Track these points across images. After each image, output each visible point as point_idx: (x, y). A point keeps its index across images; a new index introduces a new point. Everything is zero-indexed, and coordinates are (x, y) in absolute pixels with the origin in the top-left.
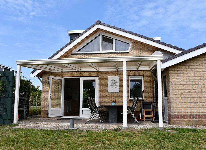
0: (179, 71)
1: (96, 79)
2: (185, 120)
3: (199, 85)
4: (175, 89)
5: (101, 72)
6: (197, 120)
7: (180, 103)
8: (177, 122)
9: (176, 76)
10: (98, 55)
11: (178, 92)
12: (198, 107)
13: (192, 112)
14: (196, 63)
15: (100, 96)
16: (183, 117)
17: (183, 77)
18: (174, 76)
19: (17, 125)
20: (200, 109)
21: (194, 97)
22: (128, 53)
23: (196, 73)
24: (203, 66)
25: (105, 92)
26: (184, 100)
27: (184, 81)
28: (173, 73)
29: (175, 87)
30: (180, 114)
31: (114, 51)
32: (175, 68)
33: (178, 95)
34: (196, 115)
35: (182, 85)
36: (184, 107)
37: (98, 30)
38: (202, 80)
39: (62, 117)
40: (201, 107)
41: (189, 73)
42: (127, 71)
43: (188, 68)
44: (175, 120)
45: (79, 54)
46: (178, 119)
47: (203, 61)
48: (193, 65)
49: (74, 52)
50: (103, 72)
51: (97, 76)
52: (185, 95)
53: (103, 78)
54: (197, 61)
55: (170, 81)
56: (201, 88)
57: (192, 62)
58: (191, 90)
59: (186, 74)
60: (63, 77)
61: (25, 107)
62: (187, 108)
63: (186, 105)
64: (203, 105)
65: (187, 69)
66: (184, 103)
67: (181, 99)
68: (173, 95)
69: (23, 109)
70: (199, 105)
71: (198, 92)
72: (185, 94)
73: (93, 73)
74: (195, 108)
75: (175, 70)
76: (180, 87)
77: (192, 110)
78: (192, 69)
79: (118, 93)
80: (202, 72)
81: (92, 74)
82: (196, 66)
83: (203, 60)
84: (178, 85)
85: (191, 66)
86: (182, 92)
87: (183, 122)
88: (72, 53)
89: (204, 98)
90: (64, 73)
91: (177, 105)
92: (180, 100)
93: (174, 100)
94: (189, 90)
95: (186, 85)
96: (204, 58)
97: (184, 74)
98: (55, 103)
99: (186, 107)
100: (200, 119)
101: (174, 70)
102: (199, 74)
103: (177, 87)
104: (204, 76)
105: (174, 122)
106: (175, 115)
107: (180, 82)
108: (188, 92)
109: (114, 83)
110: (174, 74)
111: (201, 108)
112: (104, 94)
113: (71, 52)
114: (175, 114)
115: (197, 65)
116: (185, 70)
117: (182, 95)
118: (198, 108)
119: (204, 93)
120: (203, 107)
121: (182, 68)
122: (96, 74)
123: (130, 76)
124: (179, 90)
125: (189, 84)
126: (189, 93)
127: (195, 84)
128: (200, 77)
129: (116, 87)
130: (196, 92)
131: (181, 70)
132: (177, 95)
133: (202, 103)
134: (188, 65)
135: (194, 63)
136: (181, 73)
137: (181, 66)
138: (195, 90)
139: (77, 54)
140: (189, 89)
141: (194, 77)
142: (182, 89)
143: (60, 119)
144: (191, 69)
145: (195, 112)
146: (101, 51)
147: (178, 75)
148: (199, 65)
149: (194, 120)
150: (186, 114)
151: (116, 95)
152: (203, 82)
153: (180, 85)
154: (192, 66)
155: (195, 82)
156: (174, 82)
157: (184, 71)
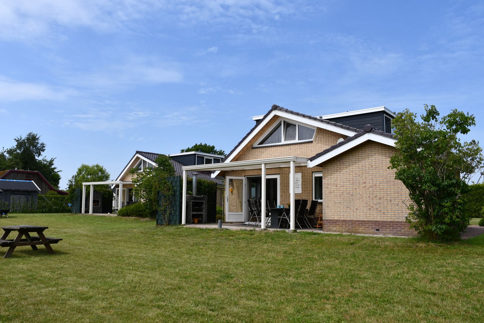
0: (333, 169)
1: (278, 177)
2: (337, 227)
3: (354, 185)
4: (327, 190)
5: (283, 168)
6: (349, 227)
7: (332, 207)
8: (329, 228)
9: (329, 175)
10: (279, 147)
11: (331, 193)
12: (351, 211)
13: (345, 217)
14: (352, 158)
15: (281, 198)
16: (335, 223)
17: (336, 176)
18: (327, 175)
19: (184, 225)
20: (353, 214)
21: (347, 199)
22: (311, 142)
23: (351, 170)
24: (360, 162)
25: (287, 193)
26: (336, 203)
27: (338, 180)
28: (326, 171)
29: (328, 187)
30: (332, 219)
31: (297, 141)
32: (328, 166)
33: (331, 197)
34: (349, 221)
35: (335, 186)
36: (336, 211)
37: (275, 117)
38: (357, 179)
39: (244, 222)
40: (355, 211)
41: (344, 170)
42: (295, 167)
43: (342, 165)
44: (326, 226)
45: (262, 147)
46: (329, 224)
47: (360, 156)
48: (348, 160)
49: (256, 145)
50: (284, 168)
51: (279, 174)
52: (338, 197)
53: (285, 176)
54: (353, 155)
55: (323, 181)
56: (355, 189)
57: (347, 157)
58: (344, 191)
59: (340, 172)
60: (245, 176)
61: (204, 210)
62: (339, 213)
63: (338, 209)
64: (357, 209)
65: (341, 167)
66: (337, 207)
67: (333, 201)
68: (325, 197)
69: (202, 213)
70: (352, 209)
71: (352, 193)
72: (338, 195)
73: (275, 170)
74: (348, 213)
75: (329, 167)
76: (333, 188)
77: (345, 215)
78: (347, 166)
79: (300, 194)
80: (358, 169)
81: (273, 171)
82: (351, 162)
83: (359, 154)
84: (331, 185)
85: (345, 162)
86: (335, 194)
87: (334, 229)
88: (253, 147)
89: (359, 201)
90: (245, 171)
91: (329, 209)
92: (332, 203)
93: (326, 203)
94: (342, 192)
95: (339, 186)
96: (361, 152)
97: (338, 173)
98: (237, 206)
99: (338, 211)
100: (353, 225)
101: (327, 168)
102: (355, 171)
103: (330, 188)
104: (360, 173)
105: (325, 228)
106: (327, 220)
107: (333, 182)
108: (341, 193)
109: (296, 182)
110: (327, 173)
111: (355, 213)
112: (286, 195)
113: (252, 145)
114: (326, 218)
115: (352, 160)
116: (339, 167)
117: (335, 197)
118: (351, 213)
119: (359, 195)
120: (358, 211)
121: (336, 165)
122: (277, 172)
123: (314, 172)
124: (332, 192)
125: (343, 184)
126: (342, 195)
127: (349, 183)
128: (355, 175)
129: (298, 186)
130: (351, 193)
131: (335, 167)
132: (329, 197)
133: (355, 207)
134: (342, 161)
135: (350, 158)
136: (335, 171)
137: (335, 163)
138: (349, 191)
139: (259, 148)
140: (342, 190)
141: (348, 176)
142: (335, 190)
143: (242, 224)
144: (345, 166)
145: (348, 217)
146: (283, 142)
147: (331, 174)
148: (354, 160)
149: (346, 227)
150: (338, 219)
151: (299, 196)
152: (358, 181)
153: (333, 186)
154: (347, 162)
155: (349, 181)
156: (327, 182)
157: (338, 169)
